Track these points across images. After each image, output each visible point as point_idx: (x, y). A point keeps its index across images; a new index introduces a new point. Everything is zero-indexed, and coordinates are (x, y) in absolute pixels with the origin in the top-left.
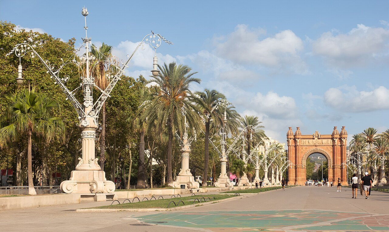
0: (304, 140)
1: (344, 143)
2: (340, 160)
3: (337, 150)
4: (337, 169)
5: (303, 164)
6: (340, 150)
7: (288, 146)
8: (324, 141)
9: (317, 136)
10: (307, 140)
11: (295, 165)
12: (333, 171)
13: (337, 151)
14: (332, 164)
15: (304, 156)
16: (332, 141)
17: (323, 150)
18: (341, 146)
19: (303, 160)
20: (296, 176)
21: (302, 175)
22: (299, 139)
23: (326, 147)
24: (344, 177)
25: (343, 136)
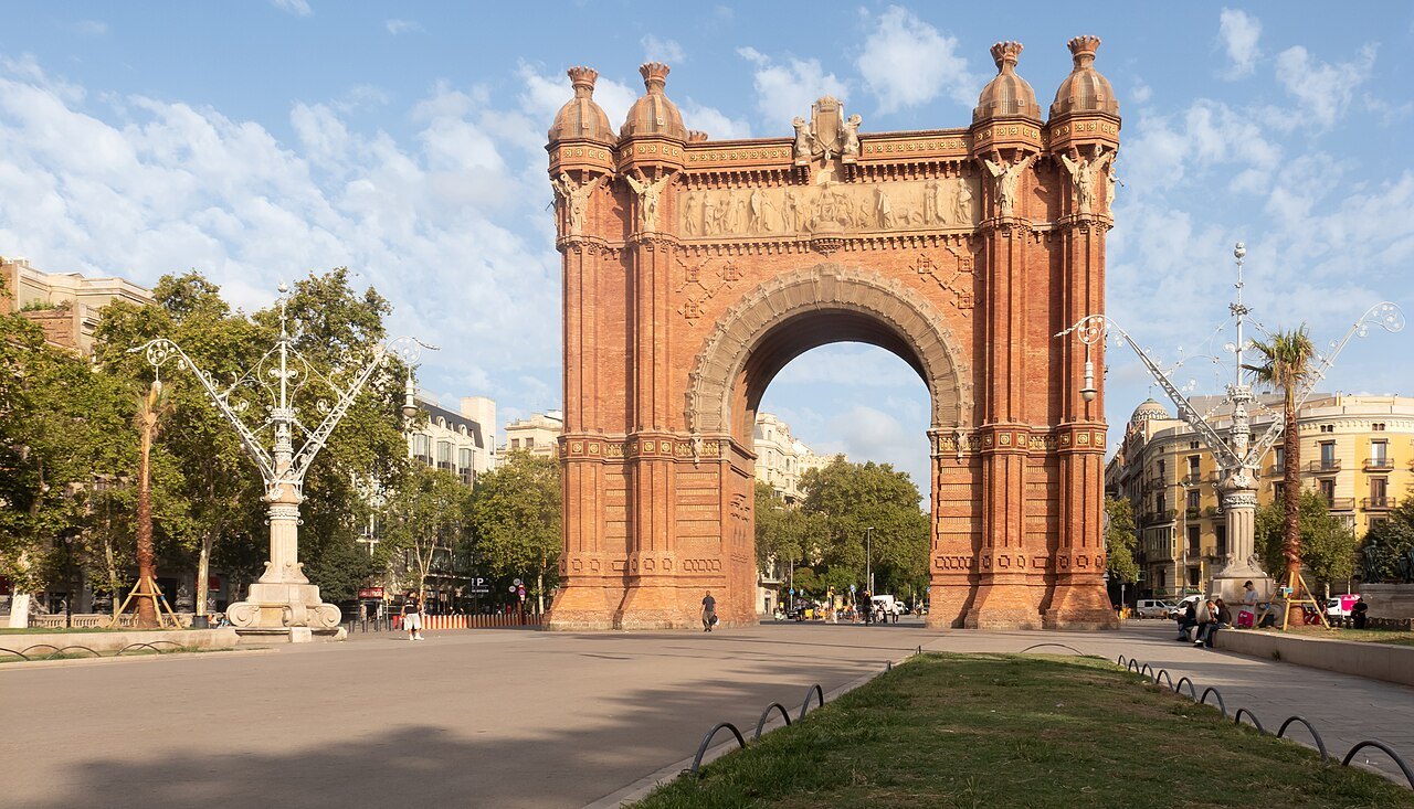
0: (712, 196)
1: (1082, 198)
2: (1045, 382)
3: (1016, 273)
4: (1014, 460)
5: (697, 423)
6: (1044, 278)
7: (561, 248)
8: (901, 196)
9: (829, 141)
10: (739, 194)
11: (623, 435)
12: (977, 484)
13: (1016, 290)
14: (966, 415)
15: (710, 353)
16: (967, 195)
17: (883, 283)
18: (1058, 238)
19: (700, 387)
20: (629, 538)
21: (692, 527)
22: (664, 181)
23: (910, 254)
24: (1076, 540)
25: (1079, 130)
